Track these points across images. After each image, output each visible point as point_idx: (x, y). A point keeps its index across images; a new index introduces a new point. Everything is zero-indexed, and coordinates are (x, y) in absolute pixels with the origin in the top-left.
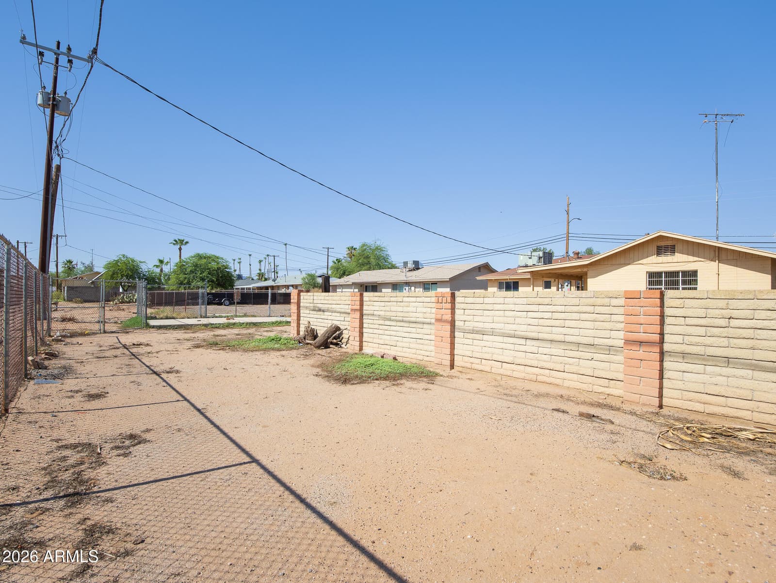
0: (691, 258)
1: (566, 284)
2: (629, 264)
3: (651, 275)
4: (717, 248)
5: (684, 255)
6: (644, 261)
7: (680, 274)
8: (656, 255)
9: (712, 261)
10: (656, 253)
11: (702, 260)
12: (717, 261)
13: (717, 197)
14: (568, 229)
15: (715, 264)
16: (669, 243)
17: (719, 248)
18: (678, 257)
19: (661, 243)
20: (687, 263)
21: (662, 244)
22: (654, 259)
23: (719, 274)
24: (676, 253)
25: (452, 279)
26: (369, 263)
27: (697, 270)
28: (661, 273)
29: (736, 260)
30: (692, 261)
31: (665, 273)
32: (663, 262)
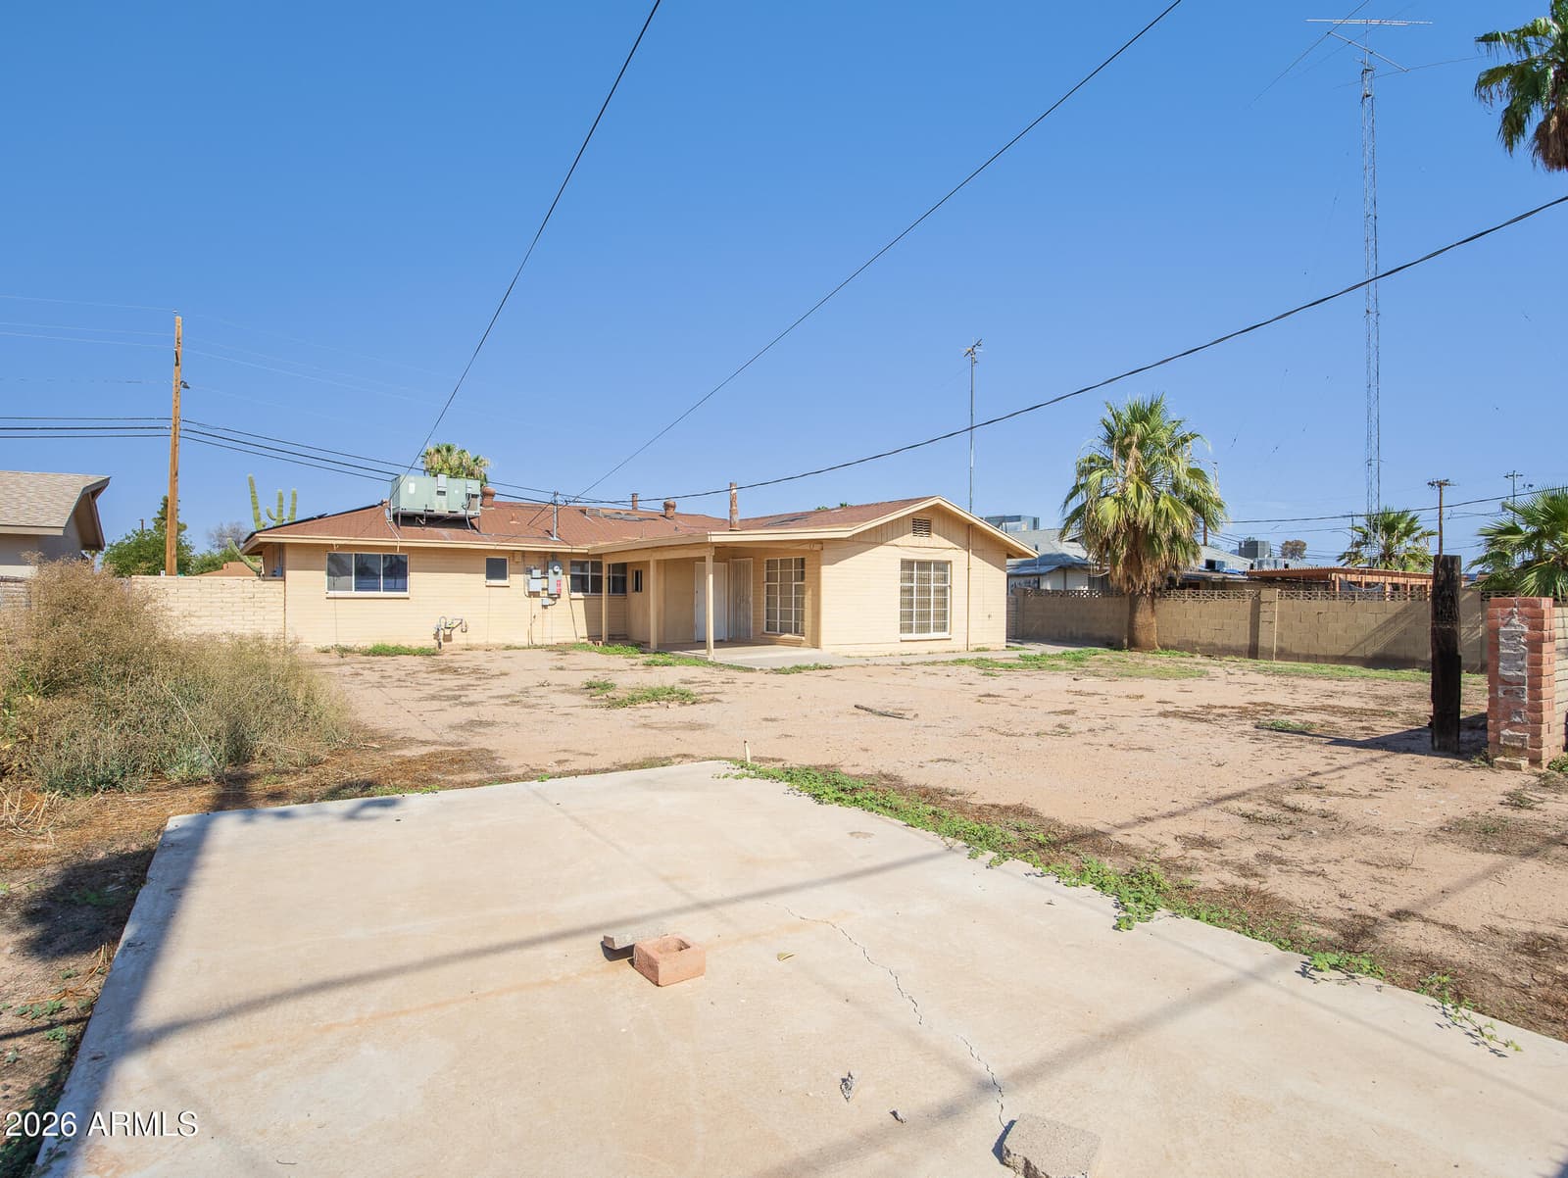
0: (948, 543)
1: (555, 569)
3: (904, 564)
5: (939, 537)
6: (900, 541)
7: (932, 565)
8: (912, 534)
9: (964, 549)
10: (912, 531)
11: (955, 545)
12: (970, 550)
15: (966, 554)
16: (926, 516)
20: (941, 550)
21: (919, 516)
22: (909, 539)
23: (969, 571)
24: (931, 533)
27: (950, 562)
28: (914, 562)
29: (983, 550)
30: (948, 547)
31: (918, 563)
32: (920, 545)
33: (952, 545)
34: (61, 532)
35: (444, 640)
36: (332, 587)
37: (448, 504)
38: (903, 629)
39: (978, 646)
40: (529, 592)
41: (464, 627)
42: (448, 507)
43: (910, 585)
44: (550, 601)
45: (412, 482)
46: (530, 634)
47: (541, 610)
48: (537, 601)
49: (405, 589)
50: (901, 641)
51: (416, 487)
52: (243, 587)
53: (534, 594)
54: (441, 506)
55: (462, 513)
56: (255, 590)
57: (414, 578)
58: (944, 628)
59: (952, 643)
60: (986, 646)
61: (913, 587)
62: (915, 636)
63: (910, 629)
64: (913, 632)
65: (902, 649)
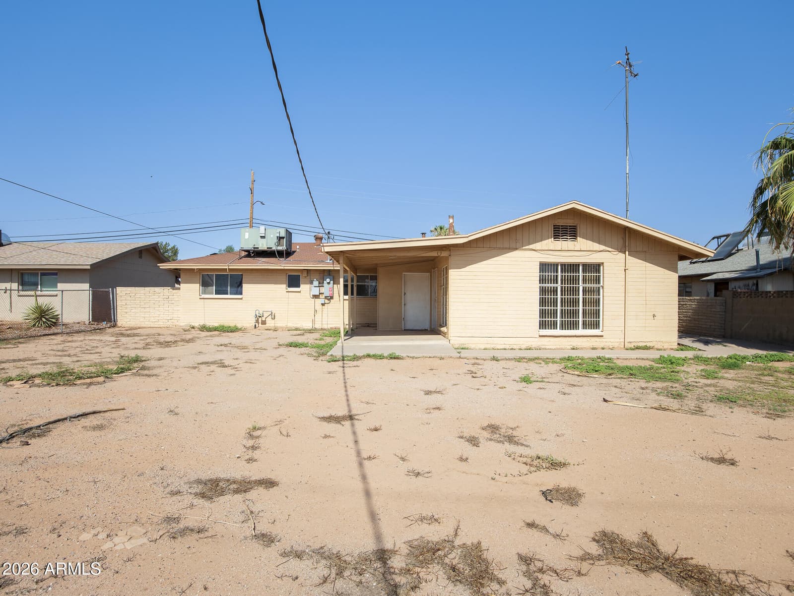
0: (597, 246)
1: (328, 280)
2: (516, 249)
3: (544, 267)
4: (627, 234)
5: (588, 241)
6: (537, 246)
7: (581, 268)
8: (553, 239)
9: (620, 251)
10: (553, 236)
11: (609, 249)
12: (627, 252)
14: (252, 213)
15: (622, 256)
16: (569, 222)
18: (582, 243)
19: (559, 220)
20: (592, 253)
21: (561, 222)
22: (550, 243)
24: (578, 238)
25: (95, 266)
27: (603, 263)
28: (557, 265)
29: (645, 252)
30: (598, 250)
31: (562, 265)
32: (563, 249)
33: (603, 247)
34: (89, 267)
35: (262, 324)
36: (204, 292)
37: (267, 243)
38: (543, 325)
39: (636, 344)
40: (313, 295)
41: (273, 316)
42: (267, 246)
43: (555, 285)
44: (327, 301)
45: (247, 232)
46: (313, 321)
47: (321, 306)
48: (319, 301)
49: (241, 294)
50: (540, 336)
51: (249, 235)
52: (164, 293)
53: (316, 297)
54: (262, 244)
55: (274, 248)
56: (169, 294)
57: (246, 287)
58: (596, 325)
59: (604, 340)
60: (648, 345)
61: (557, 288)
62: (558, 332)
63: (554, 326)
64: (557, 329)
65: (539, 344)
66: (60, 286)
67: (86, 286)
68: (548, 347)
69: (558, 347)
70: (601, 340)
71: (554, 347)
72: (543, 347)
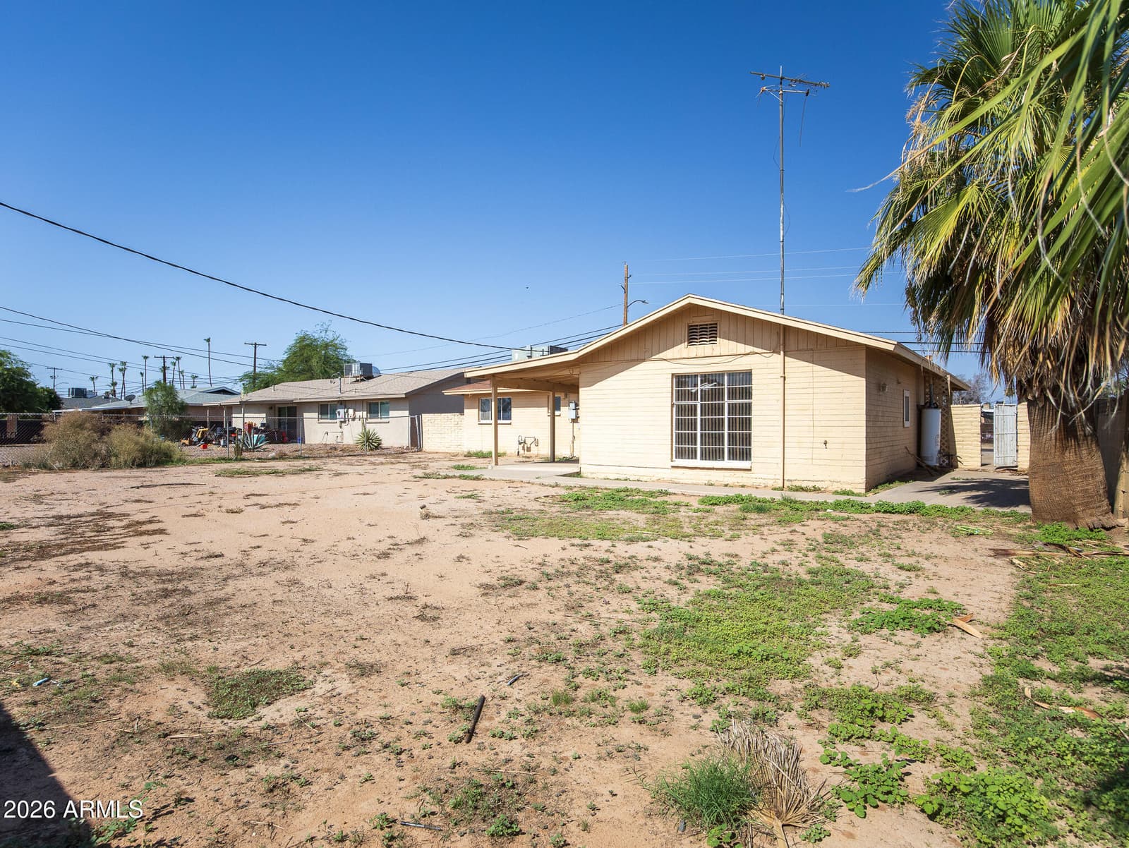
0: (742, 348)
2: (644, 360)
3: (681, 380)
4: (782, 327)
5: (731, 342)
6: (667, 354)
7: (726, 378)
8: (687, 343)
9: (774, 352)
10: (686, 339)
11: (759, 350)
12: (782, 353)
13: (782, 232)
15: (778, 358)
16: (707, 320)
17: (785, 327)
18: (724, 345)
19: (695, 319)
20: (736, 357)
21: (698, 321)
22: (682, 350)
23: (785, 378)
24: (718, 339)
25: (412, 395)
26: (310, 369)
27: (753, 370)
28: (696, 376)
29: (812, 350)
30: (743, 352)
31: (701, 376)
32: (699, 355)
33: (749, 349)
34: (404, 396)
35: (527, 451)
36: (483, 418)
39: (798, 484)
40: (571, 419)
41: (536, 443)
43: (694, 402)
46: (572, 449)
48: (577, 426)
49: (511, 418)
50: (672, 467)
57: (515, 412)
58: (746, 455)
59: (753, 476)
60: (818, 485)
61: (695, 406)
62: (698, 462)
63: (692, 454)
64: (696, 458)
65: (674, 476)
66: (392, 413)
67: (407, 413)
68: (681, 481)
69: (695, 482)
70: (748, 475)
71: (690, 482)
72: (676, 481)
